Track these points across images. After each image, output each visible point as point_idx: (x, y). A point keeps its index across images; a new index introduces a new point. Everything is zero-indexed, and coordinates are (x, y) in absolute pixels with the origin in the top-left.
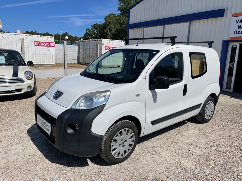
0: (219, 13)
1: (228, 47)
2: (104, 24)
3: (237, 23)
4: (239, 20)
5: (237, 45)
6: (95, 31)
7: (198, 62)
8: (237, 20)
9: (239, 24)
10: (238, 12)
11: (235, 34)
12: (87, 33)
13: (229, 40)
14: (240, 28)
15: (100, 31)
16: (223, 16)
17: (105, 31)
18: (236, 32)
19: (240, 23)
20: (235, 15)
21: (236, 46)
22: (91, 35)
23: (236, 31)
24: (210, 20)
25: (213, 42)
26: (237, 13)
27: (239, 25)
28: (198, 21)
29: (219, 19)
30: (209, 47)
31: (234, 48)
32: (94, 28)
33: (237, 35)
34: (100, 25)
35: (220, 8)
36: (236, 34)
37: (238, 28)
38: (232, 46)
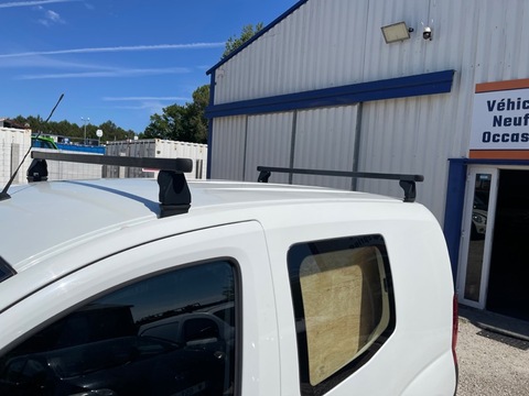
0: (438, 83)
1: (464, 178)
2: (190, 107)
3: (491, 109)
4: (494, 102)
5: (493, 173)
6: (171, 120)
7: (351, 277)
8: (489, 102)
9: (496, 112)
10: (491, 79)
11: (484, 141)
12: (152, 125)
13: (468, 157)
14: (500, 125)
15: (182, 121)
16: (449, 91)
17: (192, 122)
18: (486, 137)
19: (499, 109)
20: (482, 88)
21: (490, 176)
22: (161, 129)
23: (489, 133)
24: (412, 102)
25: (419, 178)
26: (489, 81)
27: (495, 117)
28: (381, 103)
29: (436, 99)
30: (406, 200)
31: (484, 180)
32: (170, 115)
33: (491, 145)
34: (182, 108)
35: (441, 68)
36: (488, 141)
37: (494, 125)
38: (478, 176)
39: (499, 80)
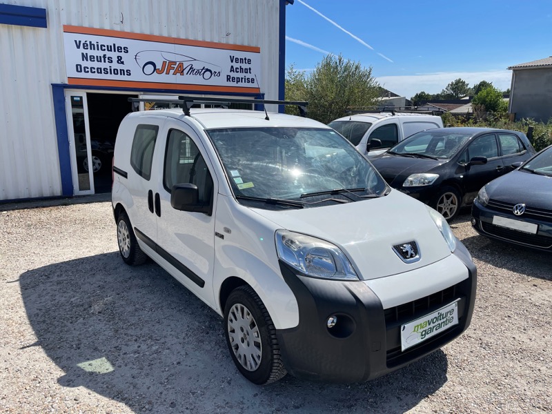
3: (78, 47)
4: (80, 42)
5: (83, 94)
8: (76, 41)
9: (82, 50)
11: (78, 71)
13: (66, 83)
14: (87, 60)
18: (79, 68)
19: (84, 48)
21: (81, 98)
23: (80, 66)
27: (83, 54)
31: (77, 101)
33: (83, 75)
36: (81, 71)
37: (83, 60)
38: (72, 97)
39: (80, 25)
